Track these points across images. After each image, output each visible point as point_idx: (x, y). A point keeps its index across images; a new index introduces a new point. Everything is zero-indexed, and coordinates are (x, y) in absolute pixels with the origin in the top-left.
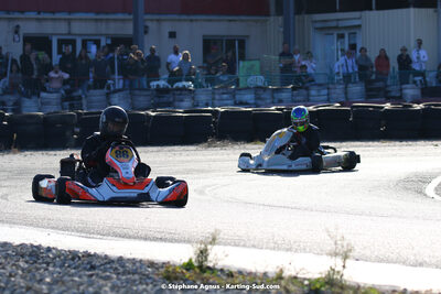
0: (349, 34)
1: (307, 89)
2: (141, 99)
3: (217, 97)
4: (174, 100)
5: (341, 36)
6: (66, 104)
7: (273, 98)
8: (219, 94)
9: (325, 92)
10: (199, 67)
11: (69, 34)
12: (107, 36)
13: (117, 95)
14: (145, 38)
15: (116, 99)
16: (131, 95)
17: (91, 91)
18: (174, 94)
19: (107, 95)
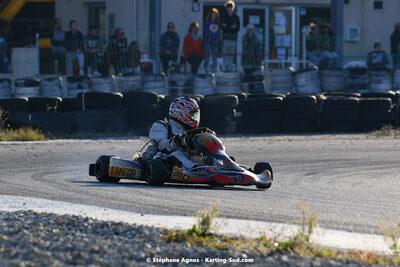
2: (333, 79)
4: (370, 83)
6: (246, 84)
11: (257, 3)
12: (300, 6)
13: (304, 75)
14: (346, 8)
15: (302, 80)
16: (320, 75)
17: (274, 70)
18: (370, 75)
19: (294, 74)
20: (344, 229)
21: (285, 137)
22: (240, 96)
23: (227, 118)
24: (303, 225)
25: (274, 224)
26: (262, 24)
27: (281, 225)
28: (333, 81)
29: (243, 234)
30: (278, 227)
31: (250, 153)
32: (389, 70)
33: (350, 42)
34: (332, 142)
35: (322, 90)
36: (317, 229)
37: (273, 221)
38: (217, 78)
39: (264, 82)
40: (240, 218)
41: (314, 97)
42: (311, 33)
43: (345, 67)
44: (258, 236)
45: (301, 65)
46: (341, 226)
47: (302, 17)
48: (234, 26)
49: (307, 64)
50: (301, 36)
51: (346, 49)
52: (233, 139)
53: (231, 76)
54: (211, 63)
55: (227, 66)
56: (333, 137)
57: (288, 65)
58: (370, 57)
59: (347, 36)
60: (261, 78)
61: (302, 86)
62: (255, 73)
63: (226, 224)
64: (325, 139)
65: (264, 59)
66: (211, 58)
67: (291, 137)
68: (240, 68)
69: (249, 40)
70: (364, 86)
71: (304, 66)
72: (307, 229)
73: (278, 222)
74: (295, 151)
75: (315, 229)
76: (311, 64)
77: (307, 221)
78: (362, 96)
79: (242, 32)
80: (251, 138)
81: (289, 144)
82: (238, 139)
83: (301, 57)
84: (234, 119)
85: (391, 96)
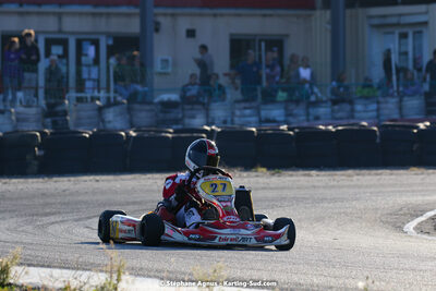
0: (414, 33)
1: (351, 102)
2: (143, 114)
3: (238, 113)
4: (184, 117)
5: (404, 36)
6: (49, 120)
7: (308, 114)
8: (240, 109)
9: (374, 106)
10: (225, 75)
11: (60, 31)
12: (108, 35)
13: (112, 110)
14: (156, 37)
15: (110, 115)
16: (129, 110)
17: (80, 105)
18: (183, 109)
19: (100, 109)
20: (155, 277)
21: (91, 177)
22: (43, 134)
23: (28, 157)
24: (111, 273)
25: (80, 272)
26: (65, 55)
27: (88, 273)
28: (144, 116)
29: (46, 283)
30: (84, 276)
31: (53, 195)
32: (204, 104)
33: (160, 74)
34: (143, 182)
35: (132, 126)
36: (126, 277)
37: (78, 269)
38: (17, 113)
39: (68, 118)
40: (43, 266)
41: (123, 134)
42: (119, 65)
43: (156, 100)
44: (61, 285)
45: (108, 99)
46: (152, 274)
47: (108, 47)
48: (34, 57)
49: (115, 98)
50: (108, 68)
51: (157, 81)
52: (35, 180)
53: (33, 111)
54: (10, 97)
55: (28, 101)
56: (143, 176)
57: (93, 99)
58: (184, 90)
59: (158, 67)
60: (65, 113)
61: (109, 122)
62: (59, 108)
63: (26, 273)
64: (135, 179)
65: (67, 92)
66: (10, 92)
67: (98, 178)
68: (43, 103)
69: (52, 73)
70: (177, 121)
71: (112, 100)
72: (115, 276)
73: (84, 269)
74: (103, 192)
75: (123, 277)
76: (119, 99)
77: (115, 269)
78: (174, 133)
79: (43, 64)
80: (55, 179)
81: (96, 185)
82: (41, 180)
83: (108, 90)
84: (36, 158)
85: (205, 131)
